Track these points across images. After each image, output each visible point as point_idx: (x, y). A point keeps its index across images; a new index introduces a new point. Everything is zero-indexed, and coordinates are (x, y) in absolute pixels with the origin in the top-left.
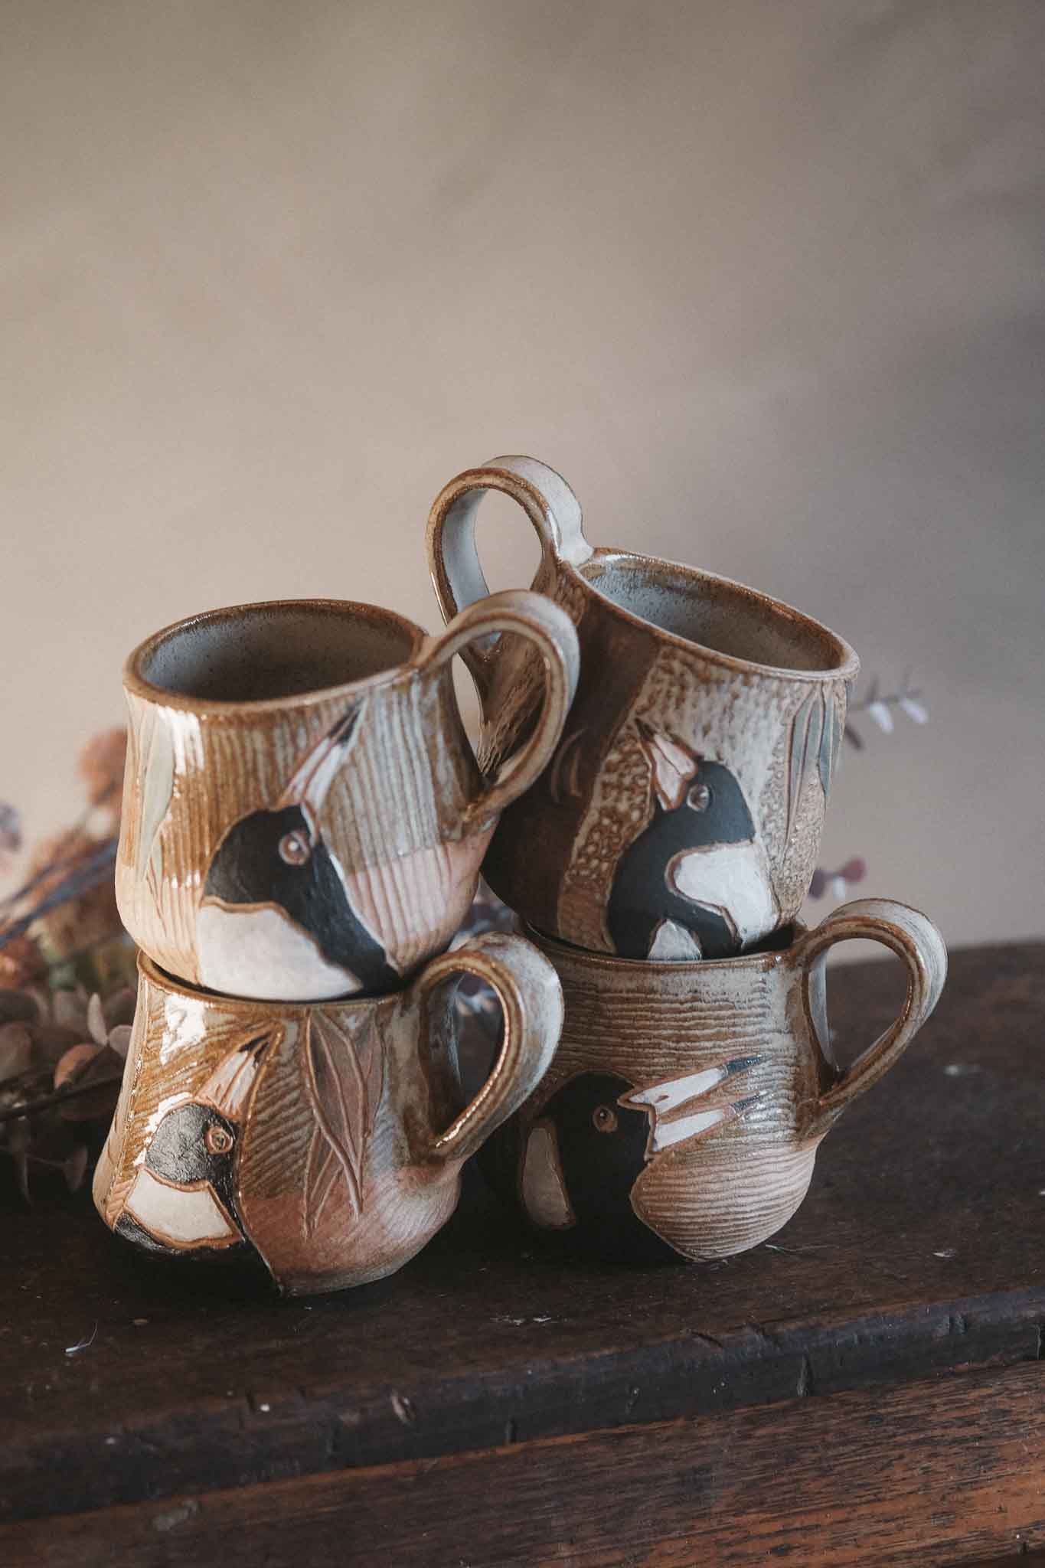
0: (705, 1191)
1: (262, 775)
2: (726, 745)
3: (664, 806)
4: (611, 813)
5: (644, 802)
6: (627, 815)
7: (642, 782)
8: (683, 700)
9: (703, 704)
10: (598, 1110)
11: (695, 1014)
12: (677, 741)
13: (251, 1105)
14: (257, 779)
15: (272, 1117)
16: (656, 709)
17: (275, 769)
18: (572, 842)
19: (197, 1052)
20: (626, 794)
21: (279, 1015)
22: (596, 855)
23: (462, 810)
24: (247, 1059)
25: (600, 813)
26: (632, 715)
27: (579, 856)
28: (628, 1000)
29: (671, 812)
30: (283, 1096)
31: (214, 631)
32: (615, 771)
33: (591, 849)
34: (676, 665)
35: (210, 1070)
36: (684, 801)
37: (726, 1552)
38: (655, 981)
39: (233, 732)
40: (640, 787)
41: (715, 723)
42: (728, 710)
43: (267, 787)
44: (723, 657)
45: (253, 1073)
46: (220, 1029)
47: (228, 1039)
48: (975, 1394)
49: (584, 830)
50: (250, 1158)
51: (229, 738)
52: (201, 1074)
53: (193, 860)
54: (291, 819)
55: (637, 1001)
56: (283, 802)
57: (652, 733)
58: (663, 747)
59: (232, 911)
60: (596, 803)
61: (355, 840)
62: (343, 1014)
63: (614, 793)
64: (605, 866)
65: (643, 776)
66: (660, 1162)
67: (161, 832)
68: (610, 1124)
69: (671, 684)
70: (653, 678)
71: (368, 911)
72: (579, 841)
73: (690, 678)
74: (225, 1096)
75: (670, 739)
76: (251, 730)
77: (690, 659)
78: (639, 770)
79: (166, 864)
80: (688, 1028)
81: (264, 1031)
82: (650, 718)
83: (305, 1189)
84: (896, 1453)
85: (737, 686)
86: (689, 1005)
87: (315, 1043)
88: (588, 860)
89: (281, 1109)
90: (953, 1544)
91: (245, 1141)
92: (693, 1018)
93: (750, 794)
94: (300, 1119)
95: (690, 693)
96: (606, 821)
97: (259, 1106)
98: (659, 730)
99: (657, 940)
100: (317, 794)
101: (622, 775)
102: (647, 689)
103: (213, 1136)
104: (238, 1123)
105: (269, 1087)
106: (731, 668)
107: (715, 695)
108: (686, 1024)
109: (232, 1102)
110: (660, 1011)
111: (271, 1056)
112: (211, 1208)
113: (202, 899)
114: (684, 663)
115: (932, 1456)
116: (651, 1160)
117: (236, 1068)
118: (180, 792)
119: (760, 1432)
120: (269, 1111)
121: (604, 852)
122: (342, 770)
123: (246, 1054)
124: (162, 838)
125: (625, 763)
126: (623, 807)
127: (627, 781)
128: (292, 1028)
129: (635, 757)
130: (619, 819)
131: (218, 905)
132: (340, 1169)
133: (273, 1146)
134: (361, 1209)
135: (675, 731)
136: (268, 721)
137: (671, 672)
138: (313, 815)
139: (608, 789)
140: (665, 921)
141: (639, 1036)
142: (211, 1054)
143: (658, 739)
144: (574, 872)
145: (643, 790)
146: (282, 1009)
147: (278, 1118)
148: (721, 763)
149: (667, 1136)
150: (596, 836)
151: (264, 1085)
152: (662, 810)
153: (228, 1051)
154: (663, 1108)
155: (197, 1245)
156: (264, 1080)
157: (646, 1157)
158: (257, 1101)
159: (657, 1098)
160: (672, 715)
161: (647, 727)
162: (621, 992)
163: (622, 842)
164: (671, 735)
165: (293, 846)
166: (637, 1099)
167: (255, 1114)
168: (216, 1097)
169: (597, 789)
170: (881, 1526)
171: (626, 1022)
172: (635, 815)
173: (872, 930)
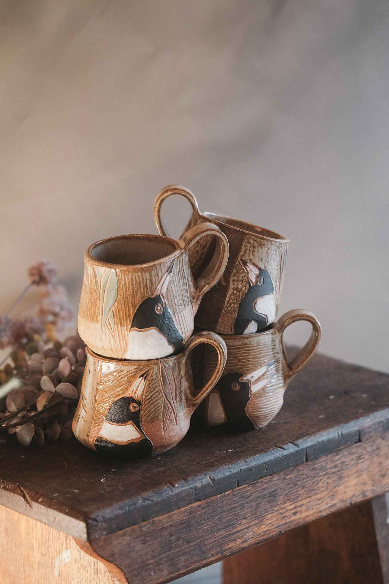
0: (266, 405)
1: (148, 287)
2: (267, 264)
3: (252, 285)
4: (236, 289)
5: (246, 284)
6: (241, 289)
7: (245, 278)
8: (254, 251)
9: (260, 252)
10: (233, 384)
11: (259, 350)
12: (254, 264)
13: (144, 394)
14: (147, 288)
15: (151, 397)
16: (246, 255)
17: (152, 284)
18: (225, 300)
19: (124, 380)
20: (240, 283)
21: (151, 364)
22: (233, 303)
23: (196, 293)
24: (142, 380)
25: (233, 289)
26: (239, 258)
27: (227, 304)
28: (239, 348)
29: (254, 286)
30: (154, 390)
32: (236, 276)
33: (231, 301)
34: (251, 241)
35: (129, 385)
36: (257, 282)
37: (282, 516)
38: (246, 341)
39: (139, 274)
40: (244, 280)
41: (264, 257)
42: (267, 254)
43: (150, 290)
44: (265, 237)
45: (144, 383)
46: (132, 371)
47: (135, 374)
48: (337, 458)
49: (228, 296)
50: (145, 411)
51: (138, 276)
52: (126, 387)
53: (126, 317)
54: (157, 299)
55: (242, 348)
56: (155, 294)
57: (246, 263)
58: (250, 266)
59: (141, 331)
60: (231, 286)
61: (174, 304)
62: (170, 361)
63: (237, 283)
64: (236, 306)
65: (245, 276)
66: (254, 397)
67: (113, 310)
68: (237, 388)
69: (250, 247)
70: (244, 246)
72: (227, 299)
73: (256, 244)
74: (135, 392)
75: (252, 264)
76: (145, 272)
77: (255, 238)
78: (243, 275)
79: (115, 320)
80: (257, 355)
81: (147, 370)
82: (246, 258)
83: (162, 418)
84: (319, 479)
85: (269, 246)
86: (256, 347)
87: (162, 371)
88: (230, 304)
89: (153, 395)
90: (334, 505)
91: (143, 406)
92: (258, 351)
93: (273, 279)
94: (159, 396)
95: (256, 249)
96: (235, 292)
97: (147, 394)
98: (248, 262)
100: (164, 291)
101: (238, 277)
102: (243, 249)
103: (132, 406)
104: (140, 401)
105: (150, 388)
106: (267, 240)
107: (263, 249)
108: (256, 353)
109: (138, 394)
110: (249, 350)
111: (149, 378)
112: (133, 430)
113: (130, 329)
114: (254, 240)
115: (328, 478)
116: (251, 397)
117: (138, 383)
118: (120, 296)
119: (288, 477)
120: (150, 396)
121: (235, 301)
122: (170, 282)
123: (141, 378)
124: (113, 311)
125: (239, 273)
126: (240, 286)
127: (240, 278)
128: (156, 367)
129: (242, 271)
130: (239, 291)
131: (136, 330)
132: (171, 411)
133: (152, 406)
134: (177, 423)
135: (253, 261)
136: (149, 270)
137: (250, 243)
138: (164, 297)
139: (235, 282)
140: (252, 321)
141: (243, 359)
142: (129, 380)
143: (248, 264)
144: (226, 309)
145: (245, 281)
146: (152, 362)
147: (153, 397)
148: (266, 270)
149: (255, 389)
150: (232, 297)
151: (148, 387)
152: (251, 286)
153: (136, 378)
154: (252, 380)
155: (129, 443)
156: (147, 386)
157: (249, 396)
158: (146, 392)
159: (251, 377)
160: (252, 256)
161: (244, 261)
162: (237, 346)
163: (241, 297)
164: (252, 263)
165: (159, 308)
166: (245, 378)
167: (146, 397)
168: (132, 393)
169: (231, 282)
170: (317, 502)
171: (239, 355)
172: (244, 289)
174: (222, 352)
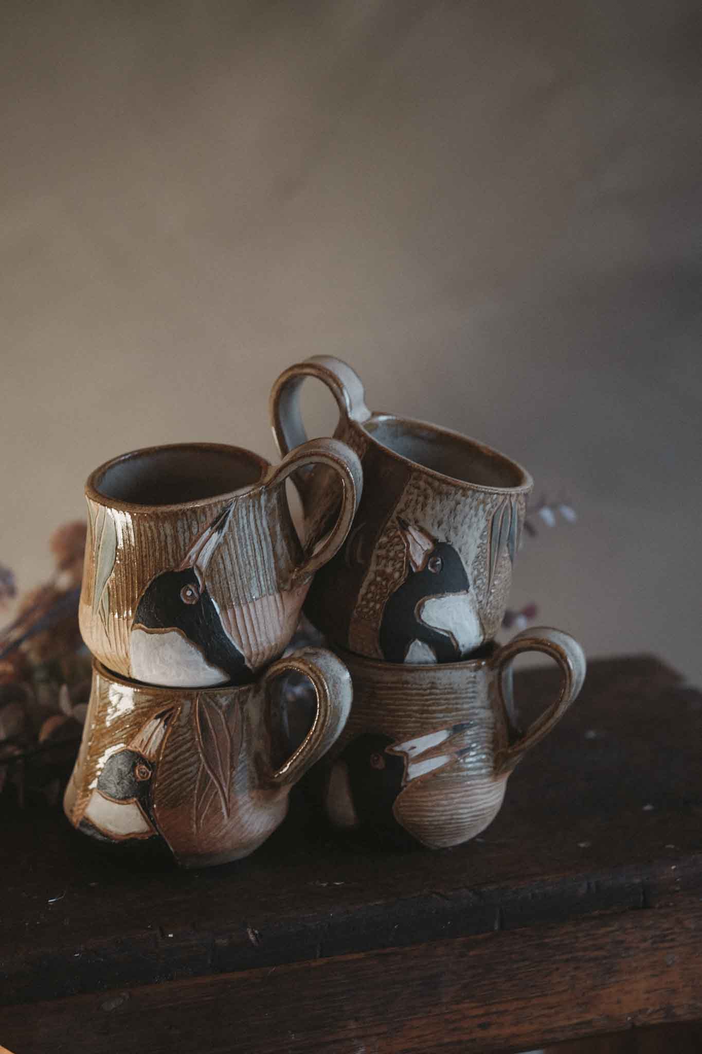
0: (438, 805)
1: (170, 550)
2: (452, 533)
3: (414, 570)
4: (382, 574)
5: (402, 567)
6: (392, 575)
7: (401, 555)
8: (426, 505)
9: (438, 508)
10: (372, 756)
11: (433, 697)
12: (422, 530)
13: (162, 751)
14: (167, 552)
15: (175, 758)
16: (409, 510)
17: (178, 546)
18: (358, 592)
19: (129, 719)
20: (391, 563)
21: (179, 696)
22: (373, 599)
23: (291, 571)
24: (160, 723)
25: (375, 573)
26: (395, 514)
27: (363, 600)
28: (390, 688)
29: (418, 573)
30: (180, 747)
31: (139, 462)
32: (385, 548)
33: (370, 595)
34: (422, 484)
35: (137, 730)
36: (427, 566)
37: (451, 1027)
38: (408, 677)
39: (152, 524)
40: (400, 558)
41: (445, 518)
42: (453, 511)
43: (173, 556)
44: (450, 479)
45: (163, 731)
46: (143, 705)
47: (148, 711)
48: (602, 931)
49: (365, 584)
50: (161, 784)
51: (150, 527)
52: (131, 732)
53: (127, 601)
54: (188, 577)
55: (396, 688)
56: (182, 566)
57: (408, 525)
58: (414, 534)
59: (151, 633)
60: (373, 567)
61: (226, 589)
62: (218, 696)
63: (384, 562)
64: (378, 606)
65: (401, 551)
66: (412, 787)
67: (108, 584)
68: (381, 764)
69: (419, 496)
70: (407, 492)
71: (233, 633)
72: (363, 591)
73: (430, 491)
74: (147, 745)
75: (418, 529)
76: (163, 523)
77: (430, 480)
78: (398, 548)
79: (111, 604)
80: (429, 705)
81: (170, 706)
82: (409, 515)
83: (195, 802)
84: (554, 966)
85: (458, 496)
86: (428, 691)
87: (201, 714)
88: (368, 602)
89: (179, 755)
90: (589, 1023)
91: (159, 773)
92: (431, 699)
93: (466, 563)
94: (192, 760)
95: (430, 501)
96: (379, 579)
97: (167, 752)
98: (411, 524)
99: (410, 653)
100: (204, 561)
101: (388, 551)
102: (404, 498)
103: (139, 770)
104: (154, 762)
105: (173, 740)
106: (454, 486)
107: (445, 502)
108: (429, 702)
109: (151, 749)
110: (412, 695)
111: (174, 722)
112: (137, 814)
113: (133, 625)
114: (427, 482)
115: (576, 968)
116: (405, 786)
117: (153, 728)
118: (120, 560)
119: (471, 953)
120: (173, 755)
121: (378, 597)
123: (159, 720)
124: (108, 588)
125: (391, 544)
126: (389, 570)
127: (392, 554)
128: (188, 704)
129: (396, 540)
130: (387, 577)
131: (143, 629)
132: (216, 790)
133: (176, 776)
134: (228, 815)
135: (421, 524)
136: (174, 517)
137: (418, 488)
138: (201, 574)
139: (380, 559)
140: (414, 640)
141: (398, 711)
142: (137, 720)
143: (411, 529)
144: (359, 609)
145: (401, 560)
146: (181, 693)
147: (178, 759)
148: (449, 543)
149: (416, 771)
150: (373, 588)
151: (170, 740)
152: (413, 572)
153: (149, 718)
154: (414, 754)
155: (128, 838)
156: (170, 736)
157: (403, 784)
158: (166, 748)
159: (409, 747)
160: (419, 514)
161: (403, 521)
162: (387, 683)
163: (389, 591)
164: (418, 526)
165: (189, 593)
166: (397, 749)
167: (165, 757)
168: (140, 746)
169: (374, 558)
170: (546, 1012)
171: (391, 702)
172: (397, 575)
173: (541, 646)
174: (322, 692)
